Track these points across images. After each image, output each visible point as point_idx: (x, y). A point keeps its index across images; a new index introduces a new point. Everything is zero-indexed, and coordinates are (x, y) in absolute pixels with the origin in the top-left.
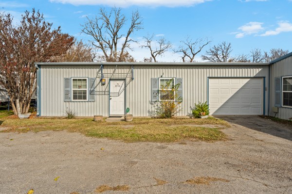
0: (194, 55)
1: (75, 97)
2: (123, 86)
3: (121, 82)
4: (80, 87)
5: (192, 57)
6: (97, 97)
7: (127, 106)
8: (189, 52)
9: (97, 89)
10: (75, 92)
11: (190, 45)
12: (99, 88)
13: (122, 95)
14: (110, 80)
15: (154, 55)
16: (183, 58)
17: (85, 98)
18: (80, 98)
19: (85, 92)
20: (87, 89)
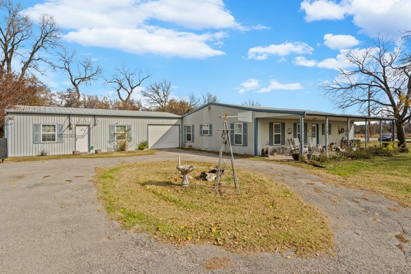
0: (132, 88)
1: (44, 140)
2: (87, 130)
3: (85, 127)
4: (49, 131)
5: (130, 91)
6: (65, 140)
7: (91, 145)
8: (126, 84)
9: (65, 133)
10: (44, 136)
11: (128, 76)
12: (67, 132)
13: (87, 137)
14: (77, 125)
15: (76, 82)
16: (118, 91)
17: (54, 140)
18: (49, 140)
19: (54, 136)
20: (56, 133)
